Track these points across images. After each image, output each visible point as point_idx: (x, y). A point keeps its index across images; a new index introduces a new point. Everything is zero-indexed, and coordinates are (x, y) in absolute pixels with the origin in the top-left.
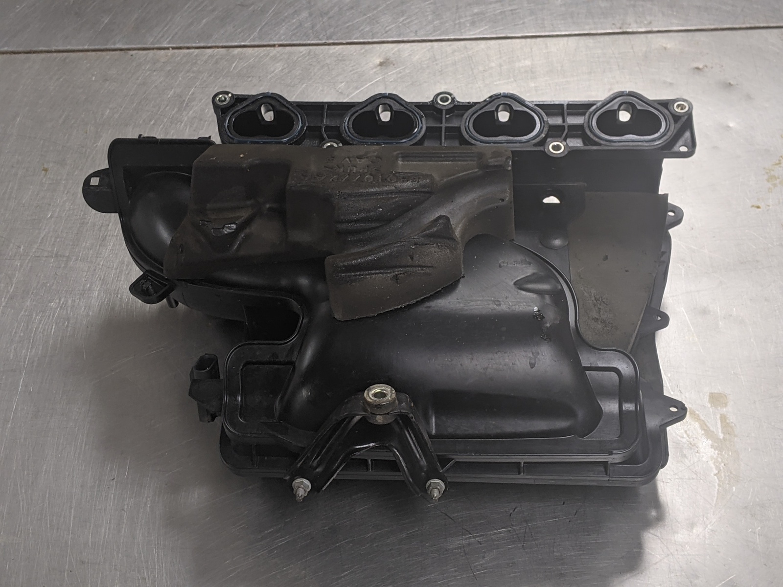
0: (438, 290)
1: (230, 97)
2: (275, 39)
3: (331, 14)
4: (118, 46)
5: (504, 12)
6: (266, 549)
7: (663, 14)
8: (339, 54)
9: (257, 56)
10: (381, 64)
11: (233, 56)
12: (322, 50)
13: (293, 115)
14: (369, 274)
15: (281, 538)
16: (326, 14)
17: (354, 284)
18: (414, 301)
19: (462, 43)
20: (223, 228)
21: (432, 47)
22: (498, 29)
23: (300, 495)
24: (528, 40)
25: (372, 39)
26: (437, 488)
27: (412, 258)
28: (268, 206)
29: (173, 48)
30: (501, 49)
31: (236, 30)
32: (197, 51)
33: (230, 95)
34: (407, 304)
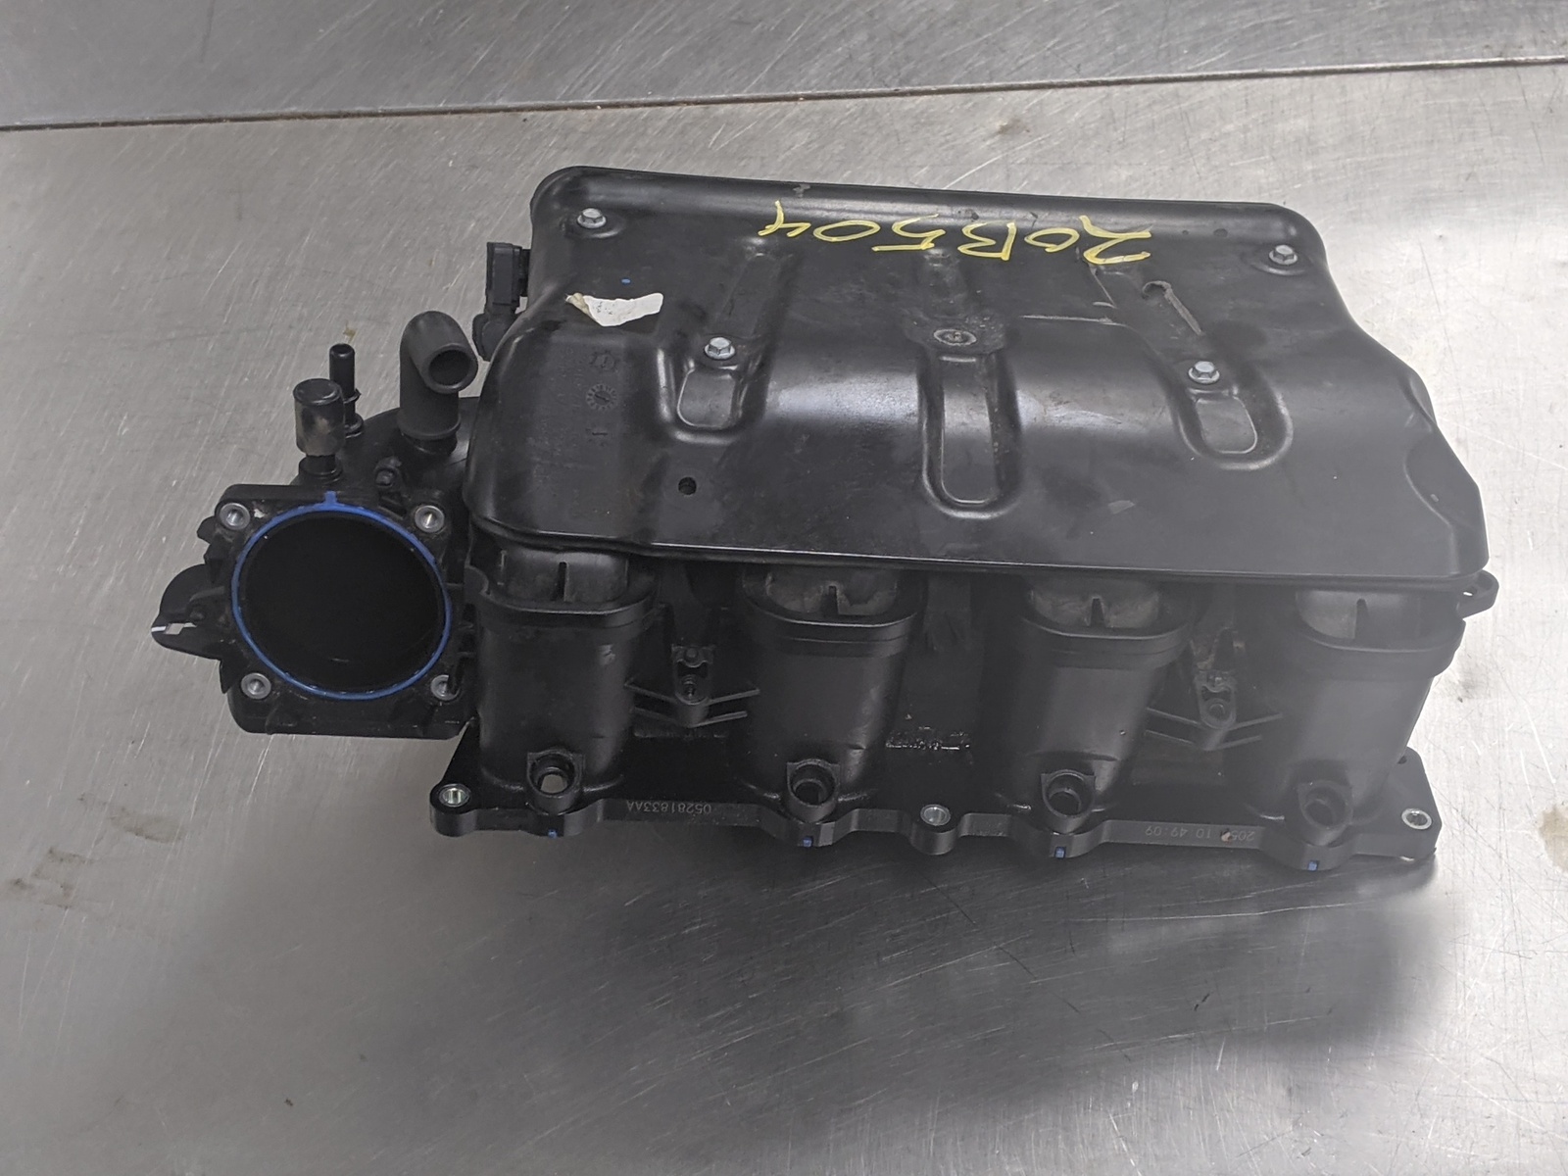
2: (796, 86)
4: (500, 103)
5: (1262, 25)
8: (922, 112)
9: (763, 118)
10: (1003, 130)
11: (716, 118)
12: (888, 104)
16: (903, 35)
19: (1171, 86)
21: (1109, 96)
22: (1245, 59)
24: (1307, 79)
25: (988, 81)
29: (604, 106)
30: (1249, 98)
31: (725, 70)
32: (648, 110)
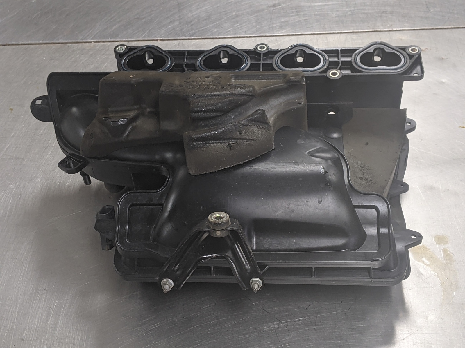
0: (258, 156)
1: (125, 48)
2: (157, 36)
3: (193, 23)
4: (60, 41)
5: (300, 20)
6: (144, 331)
7: (399, 21)
8: (198, 44)
12: (187, 42)
13: (165, 57)
14: (212, 143)
15: (154, 324)
17: (202, 149)
18: (242, 163)
19: (274, 38)
20: (118, 121)
21: (256, 40)
22: (296, 30)
23: (166, 289)
24: (315, 36)
25: (218, 36)
26: (257, 284)
27: (240, 134)
28: (148, 110)
29: (94, 42)
31: (134, 32)
32: (109, 43)
33: (125, 47)
34: (237, 164)
